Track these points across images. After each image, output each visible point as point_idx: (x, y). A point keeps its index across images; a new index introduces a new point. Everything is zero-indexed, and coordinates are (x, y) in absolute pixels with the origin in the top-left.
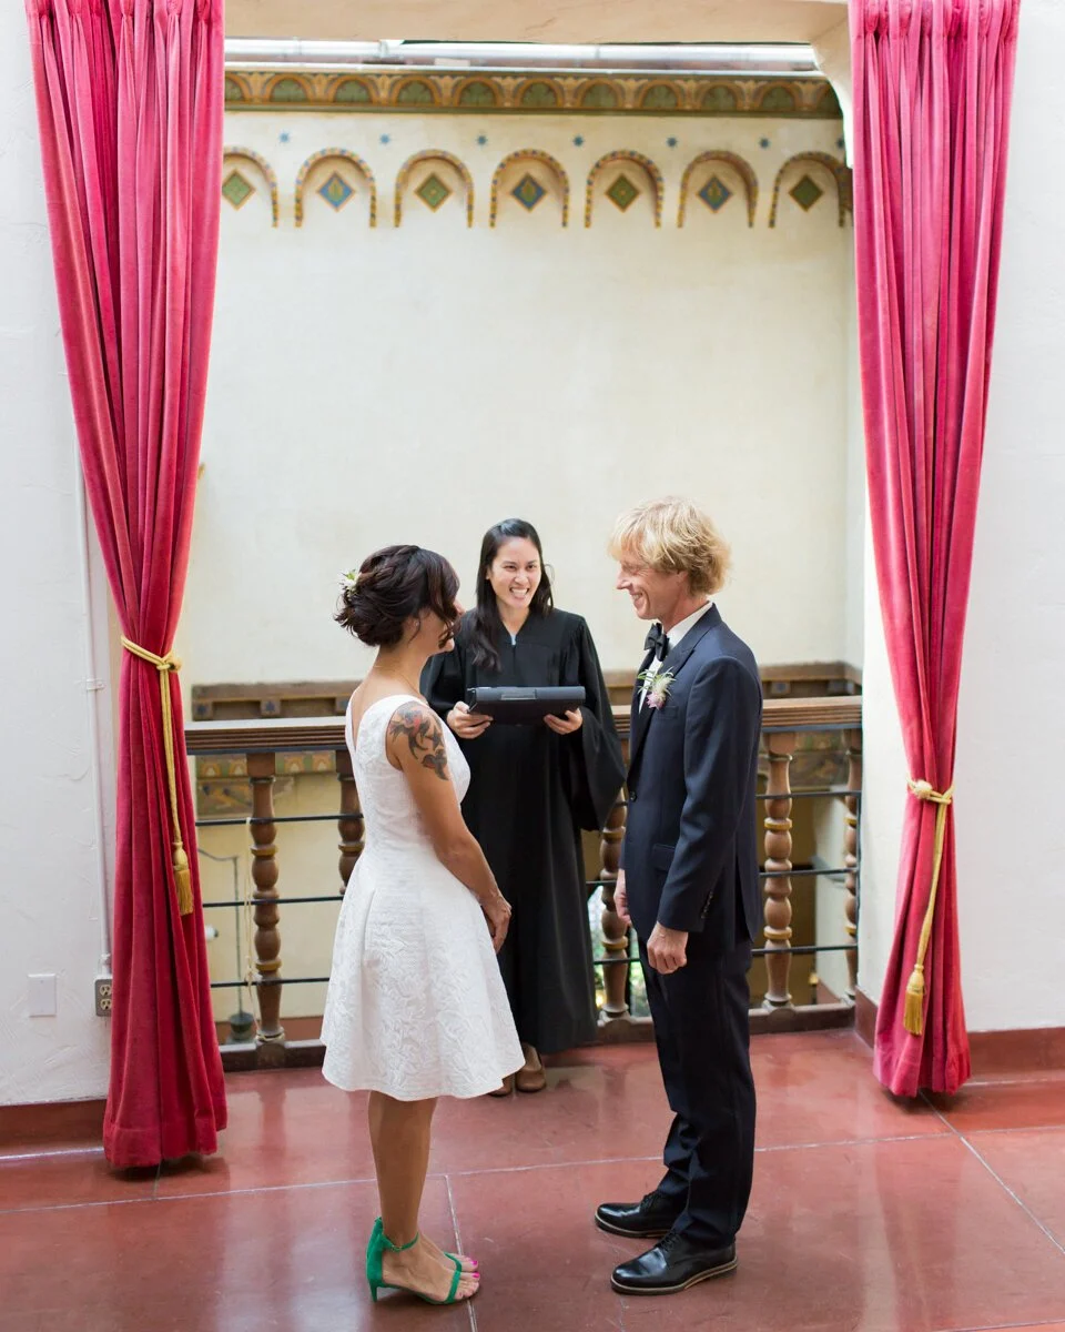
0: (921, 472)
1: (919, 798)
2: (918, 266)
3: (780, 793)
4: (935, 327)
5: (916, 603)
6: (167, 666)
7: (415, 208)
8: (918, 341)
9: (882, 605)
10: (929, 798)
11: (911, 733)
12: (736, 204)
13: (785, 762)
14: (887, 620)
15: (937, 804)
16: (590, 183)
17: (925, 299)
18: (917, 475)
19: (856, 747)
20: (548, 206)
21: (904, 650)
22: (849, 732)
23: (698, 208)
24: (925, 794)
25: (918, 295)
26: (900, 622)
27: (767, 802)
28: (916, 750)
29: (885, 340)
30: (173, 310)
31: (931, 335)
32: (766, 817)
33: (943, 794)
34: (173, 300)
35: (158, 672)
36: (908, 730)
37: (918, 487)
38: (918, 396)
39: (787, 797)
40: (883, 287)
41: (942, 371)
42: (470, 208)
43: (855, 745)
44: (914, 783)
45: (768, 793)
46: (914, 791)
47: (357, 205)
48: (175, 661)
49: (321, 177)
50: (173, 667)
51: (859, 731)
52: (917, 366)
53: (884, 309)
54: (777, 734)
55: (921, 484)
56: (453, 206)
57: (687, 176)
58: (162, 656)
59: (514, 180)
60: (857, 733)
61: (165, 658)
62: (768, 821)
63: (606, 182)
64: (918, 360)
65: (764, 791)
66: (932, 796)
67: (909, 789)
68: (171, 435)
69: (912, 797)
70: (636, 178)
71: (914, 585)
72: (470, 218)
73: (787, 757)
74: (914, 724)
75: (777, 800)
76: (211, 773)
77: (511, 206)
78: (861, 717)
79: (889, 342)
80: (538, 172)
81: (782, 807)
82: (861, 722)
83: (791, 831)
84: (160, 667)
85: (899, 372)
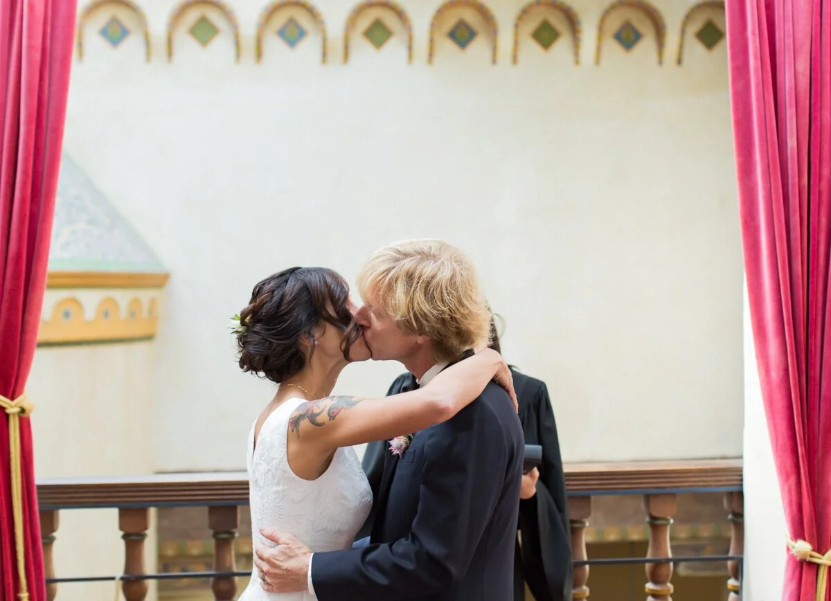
0: (795, 220)
1: (798, 559)
2: (789, 12)
3: (661, 557)
4: (808, 72)
5: (792, 353)
6: (17, 410)
7: (362, 47)
8: (790, 88)
9: (757, 357)
10: (808, 559)
11: (790, 490)
12: (647, 44)
13: (665, 526)
14: (764, 373)
15: (818, 566)
16: (517, 26)
17: (797, 46)
18: (792, 224)
19: (737, 510)
20: (479, 46)
21: (780, 404)
22: (730, 495)
23: (613, 48)
24: (805, 554)
25: (789, 41)
26: (775, 375)
27: (648, 566)
28: (795, 508)
29: (757, 86)
30: (30, 47)
31: (804, 82)
32: (647, 582)
33: (823, 555)
34: (30, 37)
35: (7, 416)
36: (786, 488)
37: (792, 236)
38: (791, 143)
39: (668, 561)
40: (753, 33)
41: (816, 118)
42: (410, 48)
43: (735, 506)
44: (793, 543)
45: (649, 556)
46: (794, 551)
47: (310, 46)
48: (25, 406)
49: (280, 20)
50: (23, 411)
51: (740, 495)
52: (790, 113)
53: (755, 55)
54: (656, 496)
55: (796, 233)
56: (395, 46)
57: (603, 20)
58: (12, 398)
59: (450, 22)
60: (738, 496)
61: (16, 401)
62: (649, 586)
63: (531, 25)
64: (791, 106)
65: (645, 555)
66: (811, 556)
67: (788, 549)
68: (25, 173)
69: (792, 558)
70: (558, 22)
71: (790, 338)
72: (410, 57)
73: (667, 520)
74: (793, 480)
75: (658, 564)
76: (170, 552)
77: (447, 47)
78: (742, 480)
79: (761, 89)
80: (470, 17)
81: (663, 571)
82: (742, 485)
83: (672, 595)
84: (9, 411)
85: (771, 118)
